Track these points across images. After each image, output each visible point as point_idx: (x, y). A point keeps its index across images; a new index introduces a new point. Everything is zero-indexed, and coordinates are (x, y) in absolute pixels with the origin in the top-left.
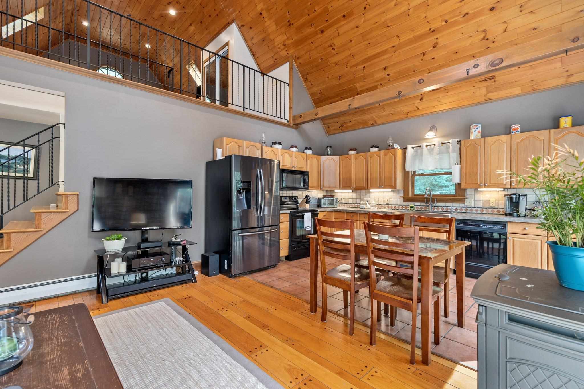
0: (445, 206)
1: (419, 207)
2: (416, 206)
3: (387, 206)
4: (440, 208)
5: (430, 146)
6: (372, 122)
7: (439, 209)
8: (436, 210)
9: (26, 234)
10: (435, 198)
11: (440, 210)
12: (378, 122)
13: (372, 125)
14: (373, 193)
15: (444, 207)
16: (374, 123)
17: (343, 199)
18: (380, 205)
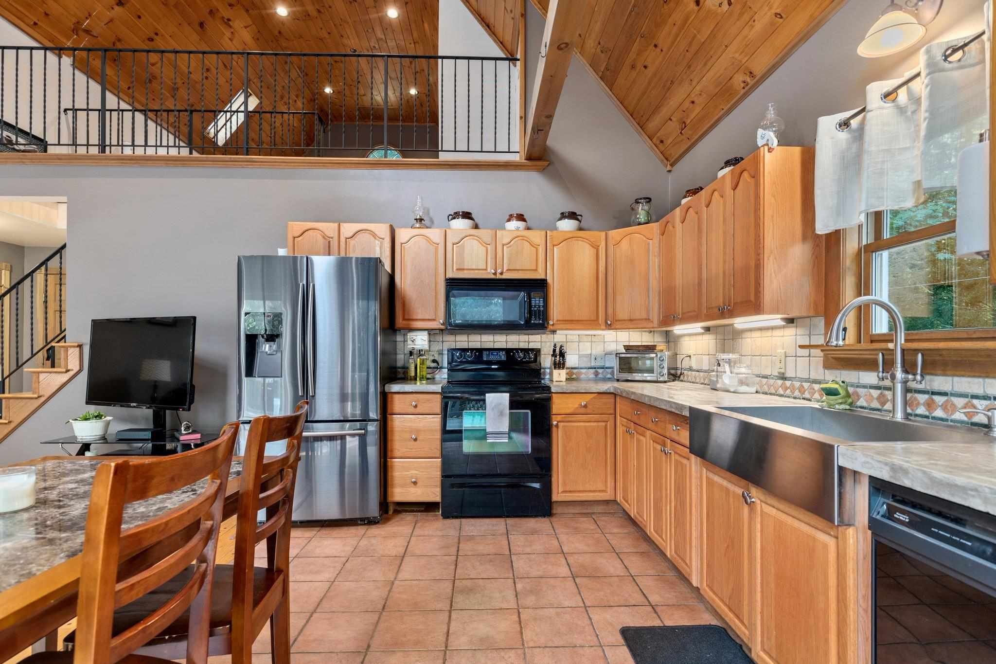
0: (980, 391)
1: (875, 393)
2: (864, 387)
3: (780, 382)
4: (959, 402)
5: (905, 88)
6: (741, 79)
7: (954, 408)
8: (939, 413)
9: (24, 401)
10: (916, 351)
11: (959, 416)
12: (759, 69)
13: (749, 90)
14: (748, 334)
15: (975, 402)
16: (748, 80)
17: (692, 357)
18: (765, 380)
